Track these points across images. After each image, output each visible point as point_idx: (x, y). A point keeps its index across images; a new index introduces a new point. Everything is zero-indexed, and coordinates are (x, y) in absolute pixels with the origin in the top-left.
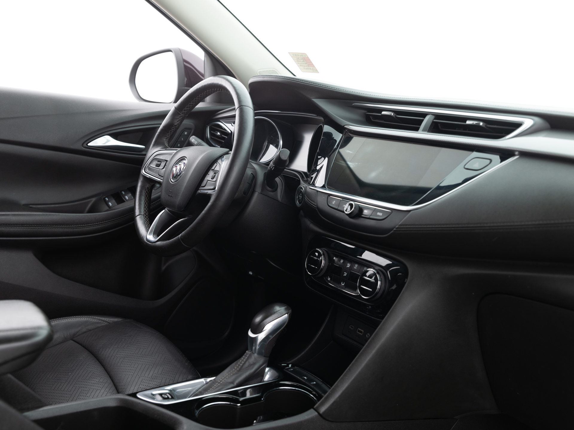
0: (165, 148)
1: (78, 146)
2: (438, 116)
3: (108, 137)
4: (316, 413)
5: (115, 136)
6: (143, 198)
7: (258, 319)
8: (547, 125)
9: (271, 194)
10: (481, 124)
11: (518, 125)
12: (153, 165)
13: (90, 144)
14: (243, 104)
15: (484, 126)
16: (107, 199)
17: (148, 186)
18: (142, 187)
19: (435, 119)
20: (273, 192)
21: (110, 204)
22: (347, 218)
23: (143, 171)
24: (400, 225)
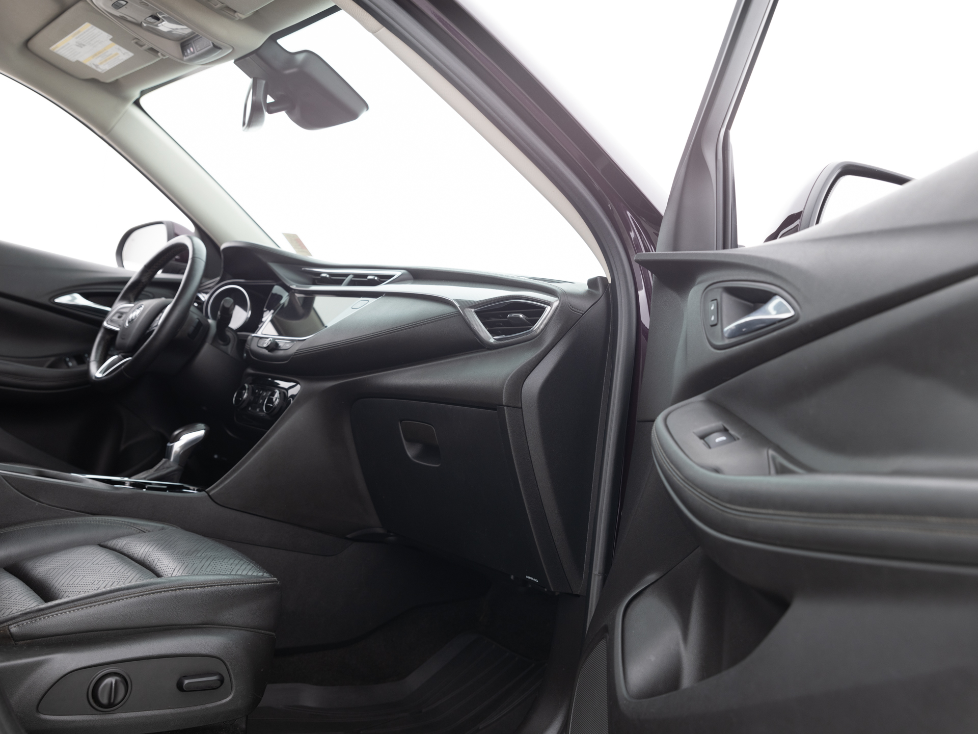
0: (130, 302)
1: (44, 300)
2: (356, 276)
3: (77, 296)
4: (206, 494)
5: (86, 296)
6: (101, 348)
7: (176, 432)
8: (411, 276)
9: (223, 347)
10: (376, 278)
11: (391, 276)
12: (115, 318)
13: (57, 300)
14: (196, 256)
15: (378, 280)
16: (68, 359)
17: (108, 337)
18: (102, 338)
19: (353, 278)
20: (224, 345)
21: (70, 364)
22: (266, 352)
23: (105, 324)
24: (297, 350)
